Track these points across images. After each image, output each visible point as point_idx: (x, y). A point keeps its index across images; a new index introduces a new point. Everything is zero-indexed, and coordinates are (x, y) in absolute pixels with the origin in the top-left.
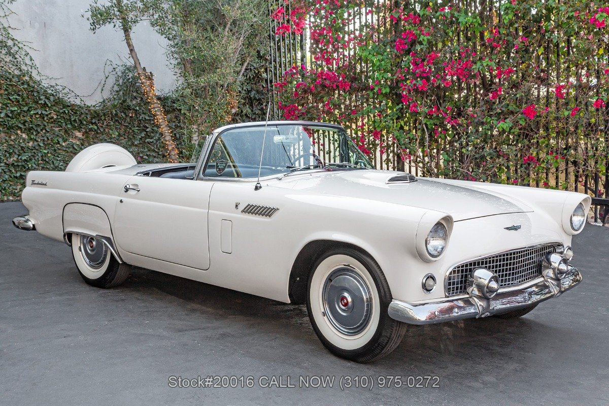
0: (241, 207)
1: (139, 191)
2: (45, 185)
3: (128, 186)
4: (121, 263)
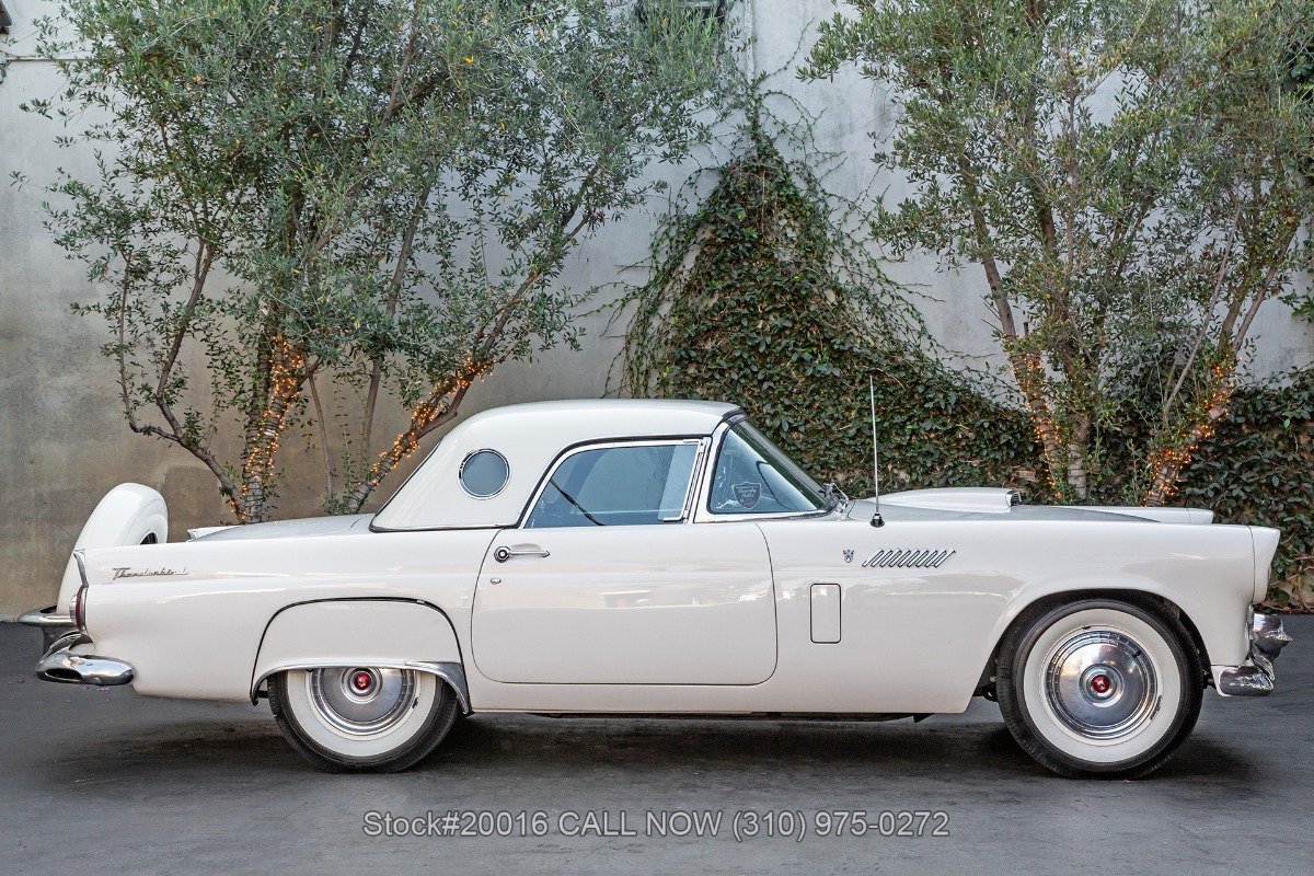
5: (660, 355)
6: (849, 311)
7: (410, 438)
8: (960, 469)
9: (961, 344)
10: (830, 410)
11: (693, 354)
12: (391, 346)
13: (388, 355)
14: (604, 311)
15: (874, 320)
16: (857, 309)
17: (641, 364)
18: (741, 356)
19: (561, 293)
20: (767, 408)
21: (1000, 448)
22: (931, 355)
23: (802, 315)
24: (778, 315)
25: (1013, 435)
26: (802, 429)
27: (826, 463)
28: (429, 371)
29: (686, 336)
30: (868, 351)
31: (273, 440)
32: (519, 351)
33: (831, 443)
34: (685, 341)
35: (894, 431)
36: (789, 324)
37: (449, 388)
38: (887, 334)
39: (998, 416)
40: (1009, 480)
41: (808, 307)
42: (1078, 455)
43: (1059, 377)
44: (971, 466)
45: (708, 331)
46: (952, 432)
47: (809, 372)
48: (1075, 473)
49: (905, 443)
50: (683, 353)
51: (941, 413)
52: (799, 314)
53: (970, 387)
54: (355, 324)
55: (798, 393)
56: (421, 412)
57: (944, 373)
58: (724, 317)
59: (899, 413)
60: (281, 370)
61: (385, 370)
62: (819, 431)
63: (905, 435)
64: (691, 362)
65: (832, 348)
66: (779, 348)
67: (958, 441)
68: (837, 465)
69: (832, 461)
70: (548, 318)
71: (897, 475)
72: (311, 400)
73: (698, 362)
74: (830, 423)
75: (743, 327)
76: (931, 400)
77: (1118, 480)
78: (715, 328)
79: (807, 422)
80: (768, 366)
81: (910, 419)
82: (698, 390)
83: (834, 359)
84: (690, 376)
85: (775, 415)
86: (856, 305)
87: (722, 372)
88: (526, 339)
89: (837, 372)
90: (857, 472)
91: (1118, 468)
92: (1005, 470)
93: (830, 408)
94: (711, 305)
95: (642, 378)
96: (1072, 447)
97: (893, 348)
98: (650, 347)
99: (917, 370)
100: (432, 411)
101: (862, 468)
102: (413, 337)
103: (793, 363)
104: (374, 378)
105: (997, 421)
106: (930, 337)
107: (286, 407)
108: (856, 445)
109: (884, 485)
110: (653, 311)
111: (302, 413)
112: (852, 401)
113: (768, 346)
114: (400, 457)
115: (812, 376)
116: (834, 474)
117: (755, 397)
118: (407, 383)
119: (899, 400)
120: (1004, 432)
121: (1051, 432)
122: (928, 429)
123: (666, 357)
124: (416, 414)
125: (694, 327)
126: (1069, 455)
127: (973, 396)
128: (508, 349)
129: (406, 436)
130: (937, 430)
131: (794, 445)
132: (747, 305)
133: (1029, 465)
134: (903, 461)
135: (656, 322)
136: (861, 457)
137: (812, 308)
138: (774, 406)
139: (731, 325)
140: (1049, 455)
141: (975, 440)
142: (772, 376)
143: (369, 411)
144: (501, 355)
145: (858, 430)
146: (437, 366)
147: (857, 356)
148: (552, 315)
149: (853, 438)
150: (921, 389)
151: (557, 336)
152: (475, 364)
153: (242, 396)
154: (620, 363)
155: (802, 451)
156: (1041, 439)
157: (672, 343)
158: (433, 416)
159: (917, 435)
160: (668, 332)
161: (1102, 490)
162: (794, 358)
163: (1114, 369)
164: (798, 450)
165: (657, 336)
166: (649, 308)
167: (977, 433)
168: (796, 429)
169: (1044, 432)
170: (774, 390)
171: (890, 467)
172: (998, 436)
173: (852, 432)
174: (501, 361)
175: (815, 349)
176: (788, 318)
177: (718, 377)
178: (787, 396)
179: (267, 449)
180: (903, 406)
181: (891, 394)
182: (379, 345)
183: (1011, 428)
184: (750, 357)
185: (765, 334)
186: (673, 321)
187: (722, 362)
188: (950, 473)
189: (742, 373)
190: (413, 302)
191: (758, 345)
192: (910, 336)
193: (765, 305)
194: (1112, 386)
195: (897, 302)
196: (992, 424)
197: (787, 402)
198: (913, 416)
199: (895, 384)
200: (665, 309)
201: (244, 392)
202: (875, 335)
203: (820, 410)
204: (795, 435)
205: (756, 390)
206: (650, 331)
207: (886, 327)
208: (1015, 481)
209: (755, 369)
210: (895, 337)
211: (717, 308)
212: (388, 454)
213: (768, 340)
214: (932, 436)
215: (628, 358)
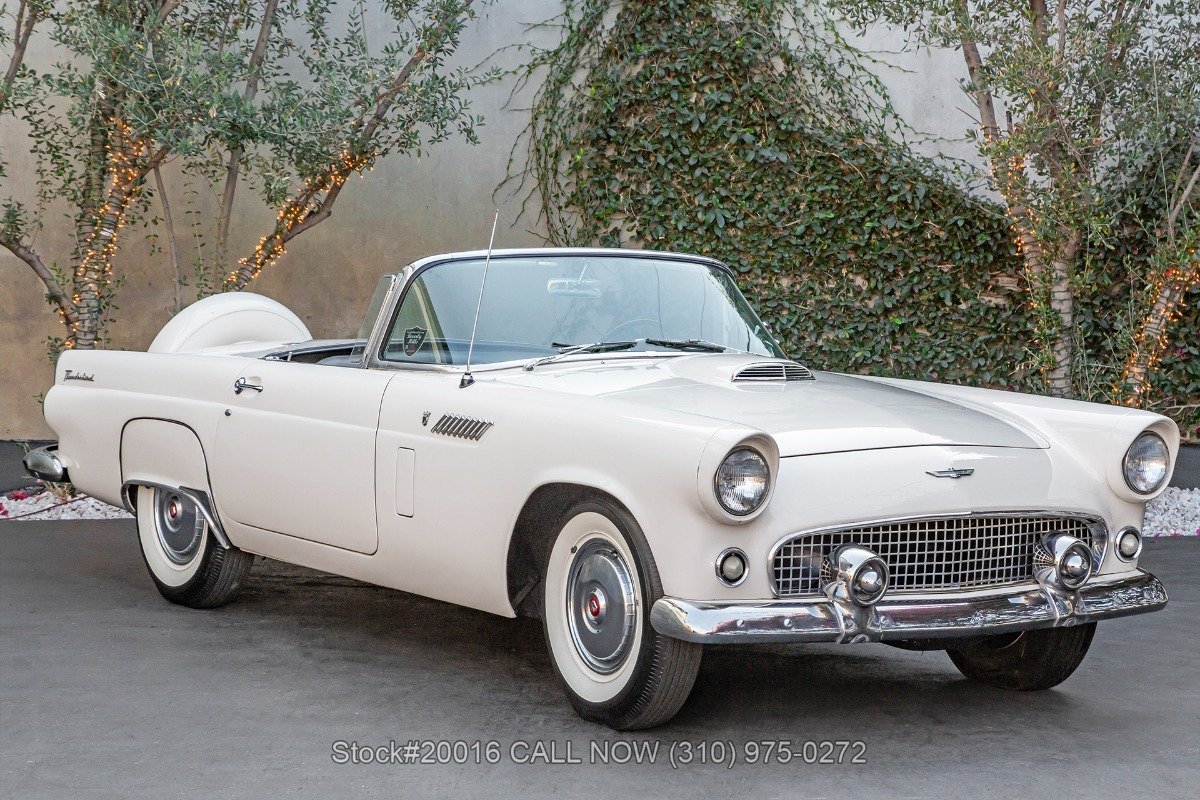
0: (432, 422)
1: (260, 391)
2: (91, 379)
3: (242, 382)
4: (228, 547)
5: (573, 133)
6: (799, 84)
7: (275, 241)
8: (927, 275)
9: (934, 125)
10: (775, 203)
11: (612, 133)
12: (253, 136)
13: (249, 145)
14: (506, 78)
15: (830, 95)
16: (810, 82)
17: (550, 145)
18: (669, 136)
19: (456, 73)
20: (700, 200)
21: (977, 251)
22: (896, 138)
23: (743, 88)
24: (714, 87)
25: (992, 235)
26: (740, 225)
27: (768, 265)
28: (298, 163)
29: (605, 111)
30: (822, 132)
31: (111, 241)
32: (407, 142)
33: (775, 241)
34: (603, 117)
35: (850, 229)
36: (727, 98)
37: (323, 184)
38: (845, 111)
39: (974, 214)
40: (986, 288)
41: (751, 78)
42: (1065, 275)
43: (1045, 182)
44: (941, 271)
45: (631, 105)
46: (920, 230)
47: (751, 156)
48: (1059, 296)
49: (863, 244)
50: (601, 132)
51: (907, 207)
52: (740, 86)
53: (942, 177)
54: (211, 112)
55: (736, 182)
56: (288, 211)
57: (913, 160)
58: (650, 89)
59: (857, 207)
60: (120, 158)
61: (246, 163)
62: (760, 228)
63: (863, 233)
64: (609, 142)
65: (779, 128)
66: (715, 128)
67: (926, 241)
68: (781, 268)
69: (775, 263)
70: (440, 104)
71: (852, 281)
72: (156, 194)
73: (618, 143)
74: (774, 218)
75: (672, 101)
76: (896, 192)
77: (1116, 289)
78: (639, 102)
79: (747, 216)
80: (702, 149)
81: (870, 214)
82: (618, 176)
83: (780, 141)
84: (607, 158)
85: (708, 209)
86: (808, 76)
87: (646, 155)
88: (413, 129)
89: (784, 158)
90: (805, 277)
91: (1118, 275)
92: (981, 276)
93: (775, 200)
94: (634, 74)
95: (551, 161)
96: (1057, 265)
97: (852, 129)
98: (561, 123)
99: (879, 156)
100: (302, 210)
101: (812, 272)
102: (279, 125)
103: (731, 146)
104: (232, 171)
105: (974, 218)
106: (896, 116)
107: (126, 202)
108: (804, 245)
109: (837, 293)
110: (564, 80)
111: (146, 210)
112: (801, 191)
113: (702, 125)
114: (262, 264)
115: (755, 161)
116: (776, 279)
117: (685, 186)
118: (272, 179)
119: (857, 192)
120: (982, 231)
121: (1033, 243)
122: (891, 226)
123: (579, 137)
124: (282, 214)
125: (614, 100)
126: (1054, 275)
127: (945, 189)
128: (393, 139)
129: (270, 239)
130: (901, 228)
131: (730, 244)
132: (678, 74)
133: (1010, 271)
134: (860, 265)
135: (568, 93)
136: (810, 259)
137: (756, 79)
138: (708, 196)
139: (658, 99)
140: (1032, 270)
141: (947, 240)
142: (706, 161)
143: (226, 208)
144: (384, 147)
145: (808, 228)
146: (307, 157)
147: (809, 138)
148: (444, 100)
149: (801, 237)
150: (883, 179)
151: (451, 126)
152: (353, 157)
153: (72, 185)
154: (525, 142)
155: (739, 251)
156: (1021, 251)
157: (588, 119)
158: (302, 217)
159: (877, 234)
160: (582, 106)
161: (1097, 302)
162: (733, 139)
163: (1117, 157)
164: (735, 249)
165: (569, 109)
166: (560, 76)
167: (950, 231)
168: (733, 225)
169: (1026, 244)
170: (709, 178)
171: (844, 271)
172: (974, 237)
173: (800, 230)
174: (383, 154)
175: (758, 129)
176: (726, 92)
177: (641, 161)
178: (724, 185)
179: (104, 253)
180: (862, 199)
181: (848, 185)
182: (239, 134)
183: (991, 227)
184: (680, 137)
185: (700, 110)
186: (589, 92)
187: (646, 143)
188: (916, 280)
189: (670, 156)
190: (277, 79)
191: (690, 123)
192: (872, 115)
193: (699, 74)
194: (1113, 178)
195: (858, 73)
196: (967, 222)
197: (724, 193)
198: (874, 211)
199: (853, 172)
200: (580, 77)
201: (74, 179)
202: (831, 113)
203: (764, 202)
204: (732, 232)
205: (688, 178)
206: (561, 104)
207: (843, 103)
208: (993, 289)
209: (686, 152)
210: (854, 115)
211: (642, 79)
212: (249, 261)
213: (703, 117)
214: (896, 234)
215: (534, 136)
